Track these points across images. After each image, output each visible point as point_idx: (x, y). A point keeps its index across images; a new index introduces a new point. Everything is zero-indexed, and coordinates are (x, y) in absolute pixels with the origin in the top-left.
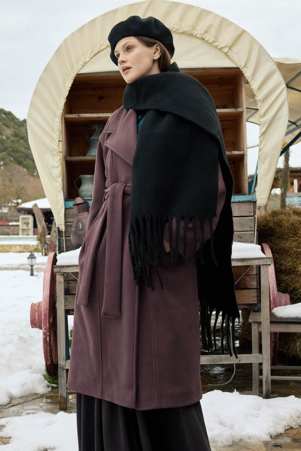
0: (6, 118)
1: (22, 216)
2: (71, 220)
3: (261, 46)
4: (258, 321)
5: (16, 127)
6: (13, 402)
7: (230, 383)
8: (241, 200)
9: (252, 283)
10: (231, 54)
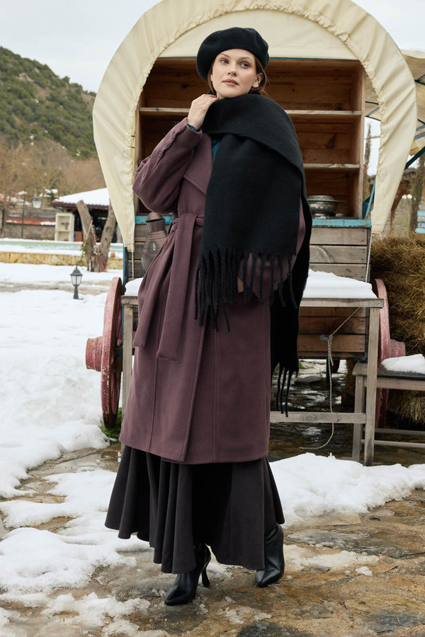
0: (40, 74)
1: (58, 215)
2: (143, 239)
3: (388, 34)
4: (364, 374)
5: (54, 87)
6: (64, 456)
7: (326, 447)
8: (353, 226)
9: (360, 328)
10: (350, 43)
